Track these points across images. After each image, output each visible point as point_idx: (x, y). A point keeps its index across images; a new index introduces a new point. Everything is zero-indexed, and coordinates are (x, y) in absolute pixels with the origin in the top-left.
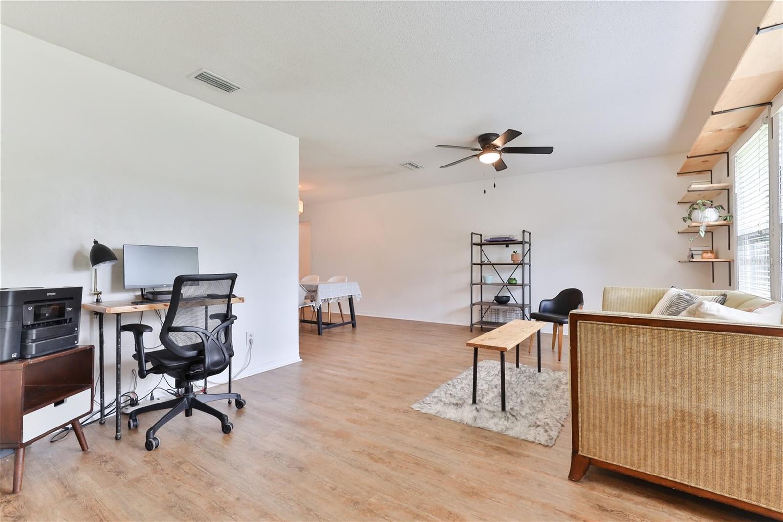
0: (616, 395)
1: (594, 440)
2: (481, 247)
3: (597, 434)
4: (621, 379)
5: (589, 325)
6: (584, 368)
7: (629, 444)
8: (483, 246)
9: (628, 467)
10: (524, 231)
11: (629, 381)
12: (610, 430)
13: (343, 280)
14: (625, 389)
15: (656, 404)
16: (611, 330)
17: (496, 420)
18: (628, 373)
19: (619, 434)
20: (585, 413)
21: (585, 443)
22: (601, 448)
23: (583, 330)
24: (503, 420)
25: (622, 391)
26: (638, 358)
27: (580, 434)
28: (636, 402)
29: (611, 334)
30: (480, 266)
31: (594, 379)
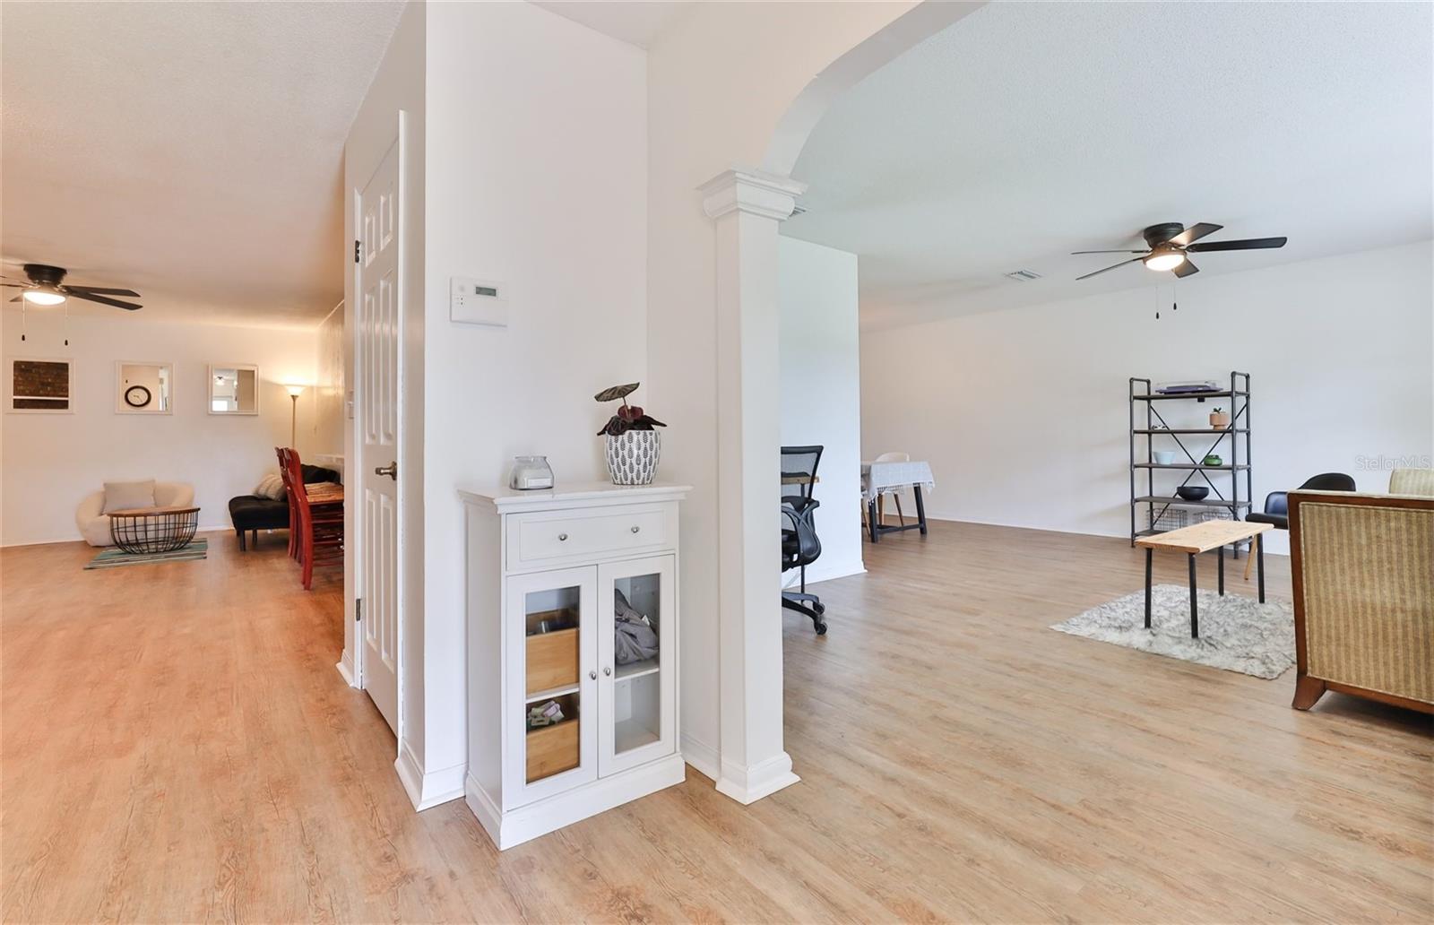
0: (1359, 598)
1: (1330, 656)
2: (1149, 403)
3: (1333, 648)
4: (1366, 575)
5: (1316, 507)
6: (1310, 562)
7: (1381, 660)
8: (1152, 401)
9: (1380, 691)
10: (1233, 374)
11: (1377, 579)
12: (1352, 642)
13: (903, 460)
14: (1372, 588)
15: (1419, 607)
16: (1348, 514)
17: (1181, 647)
18: (1375, 568)
19: (1366, 647)
20: (1315, 621)
21: (1317, 661)
22: (1339, 667)
23: (1307, 514)
24: (1194, 647)
25: (1367, 592)
26: (1389, 549)
27: (1308, 649)
28: (1389, 606)
29: (1349, 519)
30: (1147, 435)
31: (1325, 576)
